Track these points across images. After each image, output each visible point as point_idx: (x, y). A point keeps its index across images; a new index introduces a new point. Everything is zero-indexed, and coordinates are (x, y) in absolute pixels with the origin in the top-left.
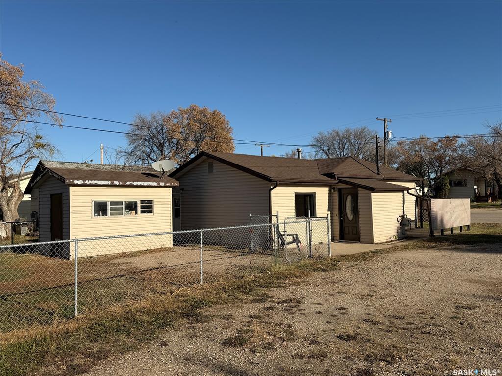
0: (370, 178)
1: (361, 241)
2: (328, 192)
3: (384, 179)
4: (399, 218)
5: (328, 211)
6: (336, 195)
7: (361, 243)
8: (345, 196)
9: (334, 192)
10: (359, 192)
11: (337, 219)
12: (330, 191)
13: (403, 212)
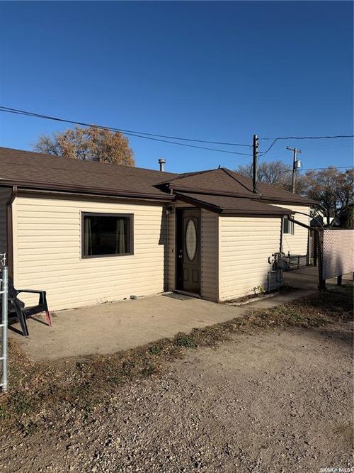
0: (239, 195)
1: (203, 294)
2: (161, 214)
3: (261, 200)
4: (272, 258)
5: (159, 244)
6: (173, 219)
7: (202, 298)
8: (185, 220)
9: (171, 213)
10: (203, 215)
11: (173, 256)
12: (164, 212)
13: (280, 248)
